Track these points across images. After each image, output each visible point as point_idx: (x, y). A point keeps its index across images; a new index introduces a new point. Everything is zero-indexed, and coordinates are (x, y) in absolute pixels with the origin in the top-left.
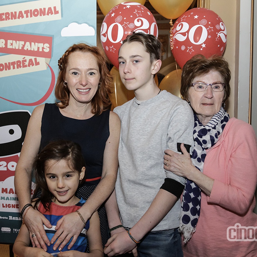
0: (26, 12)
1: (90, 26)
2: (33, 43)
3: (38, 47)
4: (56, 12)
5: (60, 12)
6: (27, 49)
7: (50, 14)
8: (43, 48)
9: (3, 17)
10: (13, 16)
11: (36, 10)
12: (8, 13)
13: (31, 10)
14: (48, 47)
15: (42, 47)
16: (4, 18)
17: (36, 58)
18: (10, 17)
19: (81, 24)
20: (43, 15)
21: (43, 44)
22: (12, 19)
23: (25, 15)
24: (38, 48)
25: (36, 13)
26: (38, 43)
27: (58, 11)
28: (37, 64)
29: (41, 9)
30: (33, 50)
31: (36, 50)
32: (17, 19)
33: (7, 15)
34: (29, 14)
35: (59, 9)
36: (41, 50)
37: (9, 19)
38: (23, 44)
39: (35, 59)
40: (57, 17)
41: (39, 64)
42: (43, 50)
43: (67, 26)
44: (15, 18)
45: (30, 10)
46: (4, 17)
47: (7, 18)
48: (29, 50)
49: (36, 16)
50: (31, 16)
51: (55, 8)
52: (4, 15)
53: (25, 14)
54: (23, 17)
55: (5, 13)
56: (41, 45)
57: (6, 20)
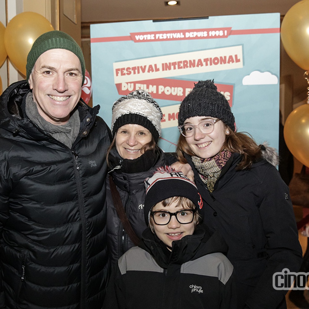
0: (206, 60)
1: (272, 74)
4: (238, 61)
7: (231, 62)
9: (180, 65)
10: (193, 64)
11: (216, 58)
12: (186, 61)
13: (211, 59)
14: (229, 96)
16: (182, 67)
18: (188, 65)
19: (263, 72)
20: (224, 63)
21: (223, 92)
22: (190, 67)
23: (204, 63)
25: (216, 61)
27: (239, 59)
29: (221, 58)
32: (196, 67)
33: (185, 64)
34: (209, 62)
35: (240, 57)
37: (187, 67)
40: (239, 65)
43: (249, 75)
44: (194, 66)
46: (182, 65)
47: (185, 66)
49: (216, 64)
50: (211, 64)
51: (236, 56)
52: (182, 63)
54: (202, 65)
55: (183, 61)
57: (184, 68)
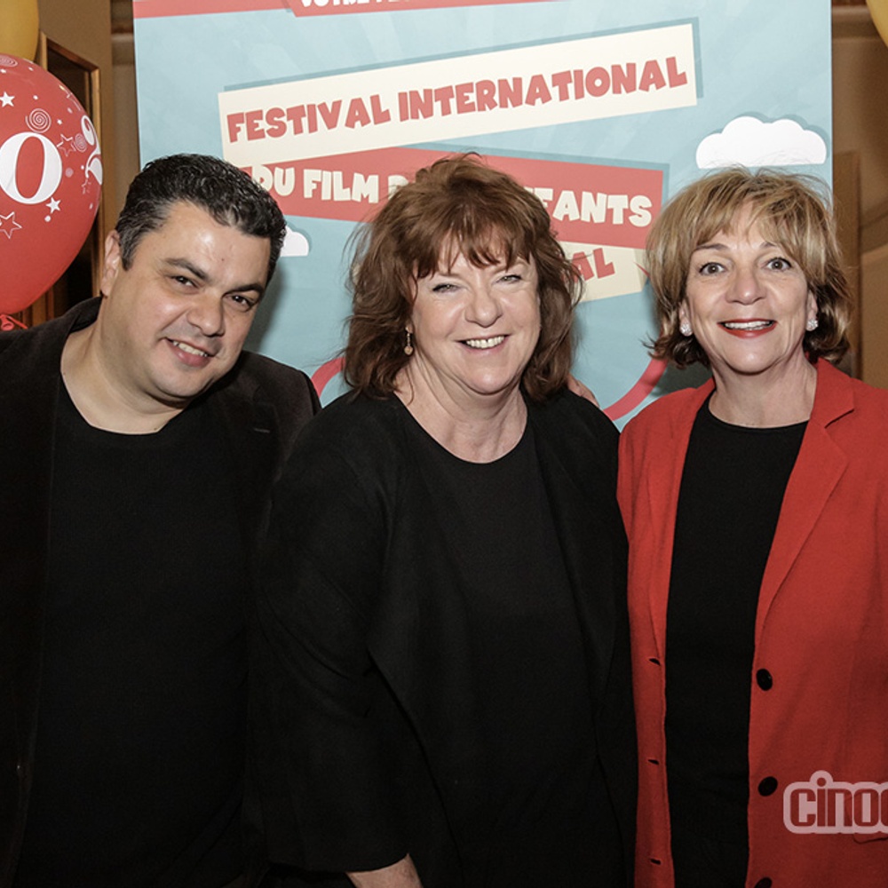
0: (561, 79)
1: (806, 127)
2: (587, 196)
3: (609, 207)
4: (677, 80)
5: (691, 77)
6: (566, 217)
7: (652, 87)
8: (628, 213)
9: (467, 98)
10: (510, 94)
11: (598, 72)
12: (486, 84)
13: (579, 73)
14: (647, 209)
15: (625, 210)
16: (473, 103)
17: (601, 250)
18: (496, 98)
19: (772, 121)
20: (628, 91)
21: (626, 197)
22: (504, 105)
23: (554, 92)
24: (609, 213)
25: (598, 83)
26: (609, 192)
27: (684, 74)
28: (606, 270)
29: (616, 68)
30: (588, 220)
31: (600, 218)
32: (525, 106)
33: (483, 93)
34: (571, 87)
35: (686, 66)
36: (618, 219)
37: (492, 105)
38: (551, 198)
39: (598, 255)
40: (684, 96)
41: (613, 272)
42: (629, 221)
43: (720, 131)
44: (517, 103)
45: (575, 72)
46: (473, 97)
47: (485, 102)
48: (571, 219)
49: (598, 92)
50: (579, 95)
51: (671, 62)
52: (472, 91)
53: (557, 88)
54: (546, 98)
55: (477, 84)
56: (618, 202)
57: (482, 109)
